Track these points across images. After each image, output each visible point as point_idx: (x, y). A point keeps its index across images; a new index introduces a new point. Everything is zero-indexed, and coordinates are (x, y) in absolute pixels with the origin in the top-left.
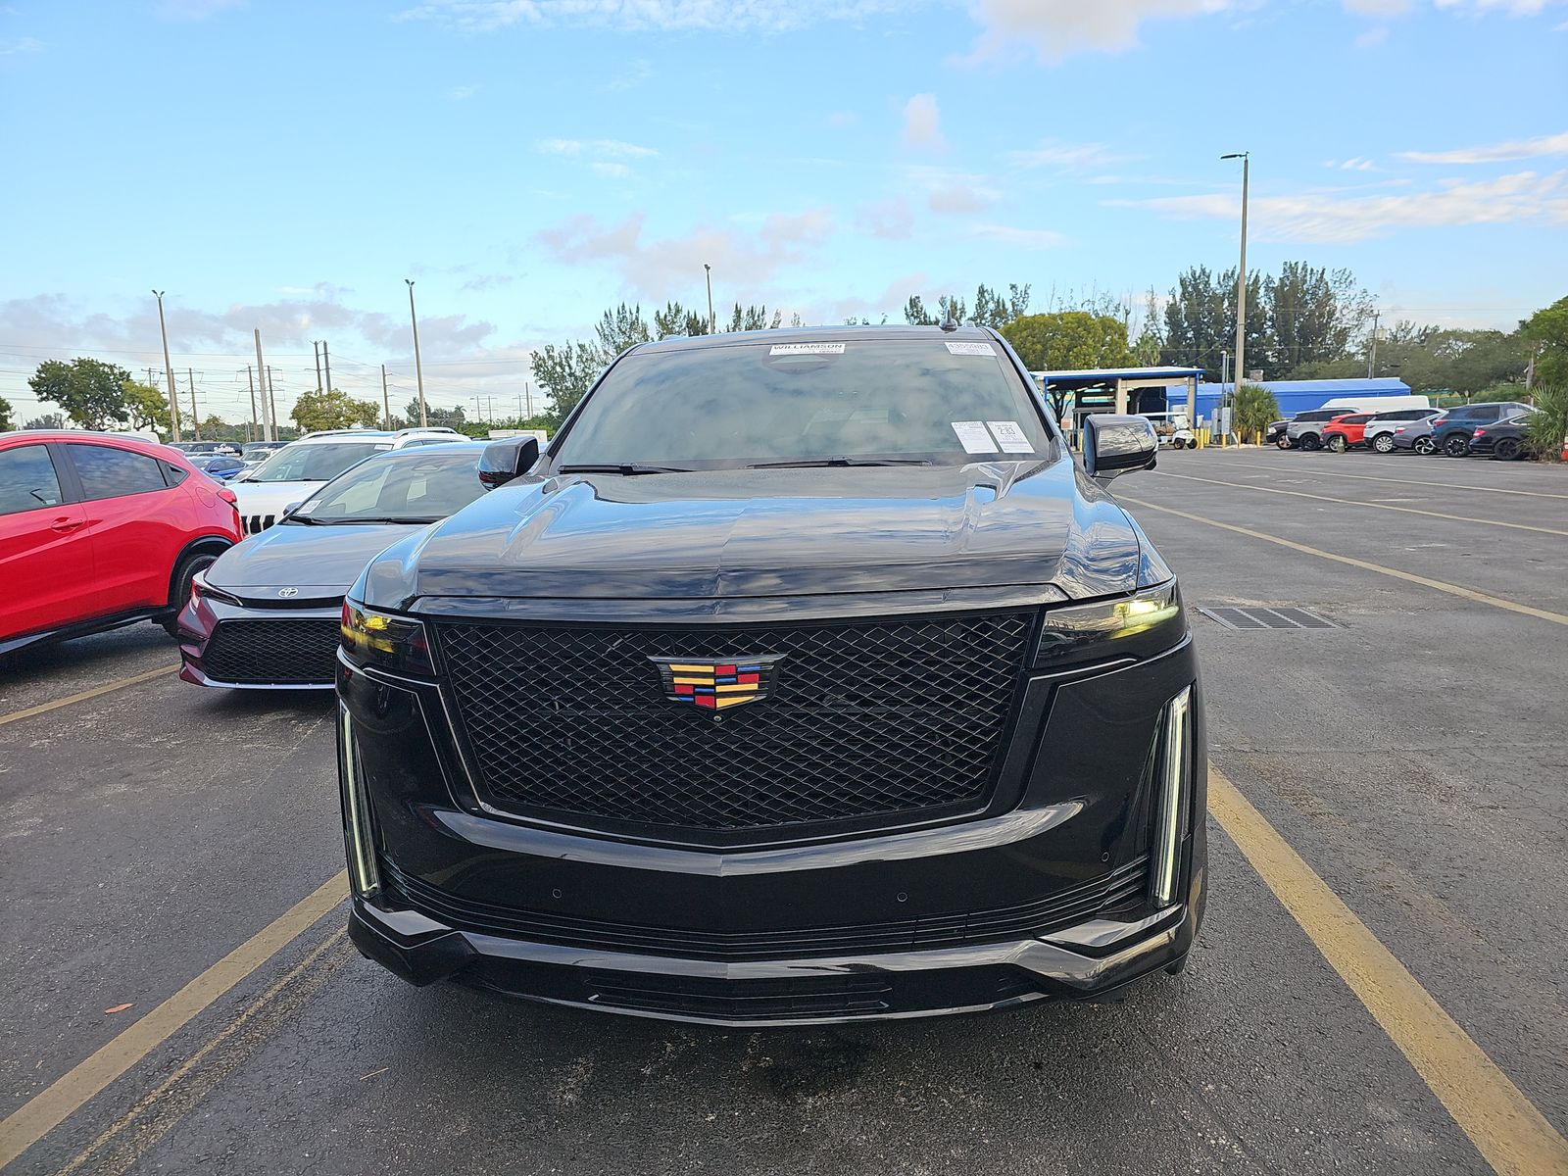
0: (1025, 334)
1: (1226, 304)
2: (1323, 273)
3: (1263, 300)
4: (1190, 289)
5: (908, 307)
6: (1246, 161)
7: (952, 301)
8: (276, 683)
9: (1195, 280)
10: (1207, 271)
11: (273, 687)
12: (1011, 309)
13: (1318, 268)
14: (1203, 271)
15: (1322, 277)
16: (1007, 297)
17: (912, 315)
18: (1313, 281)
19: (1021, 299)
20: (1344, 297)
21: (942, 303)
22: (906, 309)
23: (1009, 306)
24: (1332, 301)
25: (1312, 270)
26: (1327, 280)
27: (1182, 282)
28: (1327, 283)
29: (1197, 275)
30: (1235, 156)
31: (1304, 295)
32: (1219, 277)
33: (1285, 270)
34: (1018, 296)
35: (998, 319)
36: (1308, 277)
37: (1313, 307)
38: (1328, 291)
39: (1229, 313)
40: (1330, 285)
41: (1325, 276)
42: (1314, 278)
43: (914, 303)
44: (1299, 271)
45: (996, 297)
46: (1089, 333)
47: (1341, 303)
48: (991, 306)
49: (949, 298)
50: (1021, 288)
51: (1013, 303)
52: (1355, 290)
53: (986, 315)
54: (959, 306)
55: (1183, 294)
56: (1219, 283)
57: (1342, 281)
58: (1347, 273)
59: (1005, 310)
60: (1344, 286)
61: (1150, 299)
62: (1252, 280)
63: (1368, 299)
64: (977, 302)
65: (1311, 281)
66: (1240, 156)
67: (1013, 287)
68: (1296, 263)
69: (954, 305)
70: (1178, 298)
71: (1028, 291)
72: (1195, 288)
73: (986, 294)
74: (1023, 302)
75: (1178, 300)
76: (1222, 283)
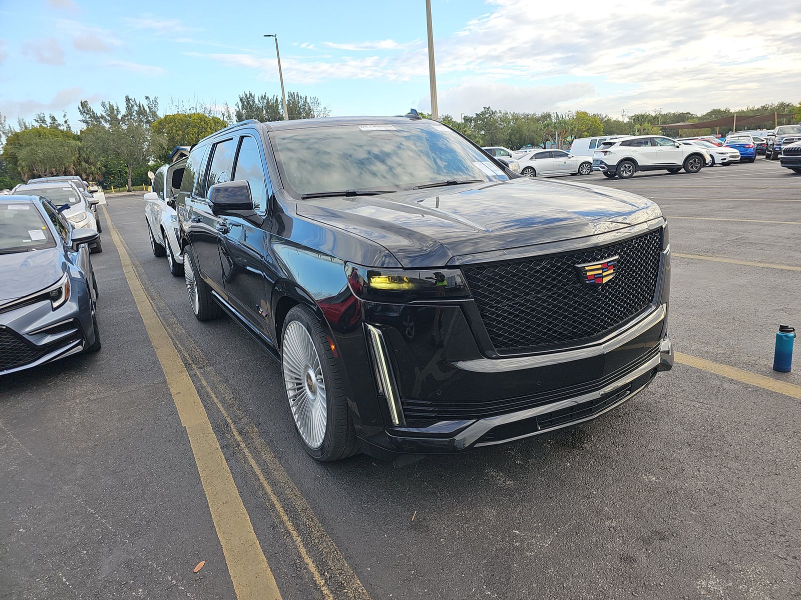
0: (171, 125)
1: (265, 112)
2: (306, 99)
3: (281, 110)
4: (245, 103)
5: (81, 108)
6: (276, 39)
7: (110, 105)
8: (7, 369)
9: (247, 99)
10: (253, 94)
11: (6, 372)
12: (148, 111)
13: (303, 96)
14: (251, 94)
15: (306, 101)
16: (145, 103)
17: (84, 112)
18: (303, 102)
19: (154, 106)
20: (317, 110)
21: (103, 105)
22: (79, 109)
23: (147, 108)
24: (312, 112)
25: (301, 97)
26: (308, 102)
27: (241, 100)
28: (308, 104)
29: (248, 96)
30: (270, 36)
31: (300, 109)
32: (259, 98)
33: (289, 97)
34: (151, 103)
35: (142, 116)
36: (300, 100)
37: (305, 115)
38: (309, 107)
39: (267, 117)
40: (310, 104)
41: (307, 100)
42: (302, 101)
43: (84, 104)
44: (296, 97)
45: (138, 103)
46: (208, 125)
47: (316, 113)
48: (136, 108)
49: (107, 103)
50: (152, 98)
51: (149, 107)
52: (321, 108)
53: (134, 114)
54: (115, 108)
55: (243, 106)
56: (259, 101)
57: (315, 103)
58: (316, 99)
59: (145, 111)
60: (316, 105)
61: (226, 108)
62: (275, 100)
63: (327, 112)
64: (126, 106)
65: (302, 102)
66: (273, 36)
67: (147, 98)
68: (294, 93)
69: (111, 107)
70: (240, 108)
71: (157, 101)
72: (248, 102)
73: (131, 101)
74: (155, 107)
75: (241, 109)
76: (261, 101)
